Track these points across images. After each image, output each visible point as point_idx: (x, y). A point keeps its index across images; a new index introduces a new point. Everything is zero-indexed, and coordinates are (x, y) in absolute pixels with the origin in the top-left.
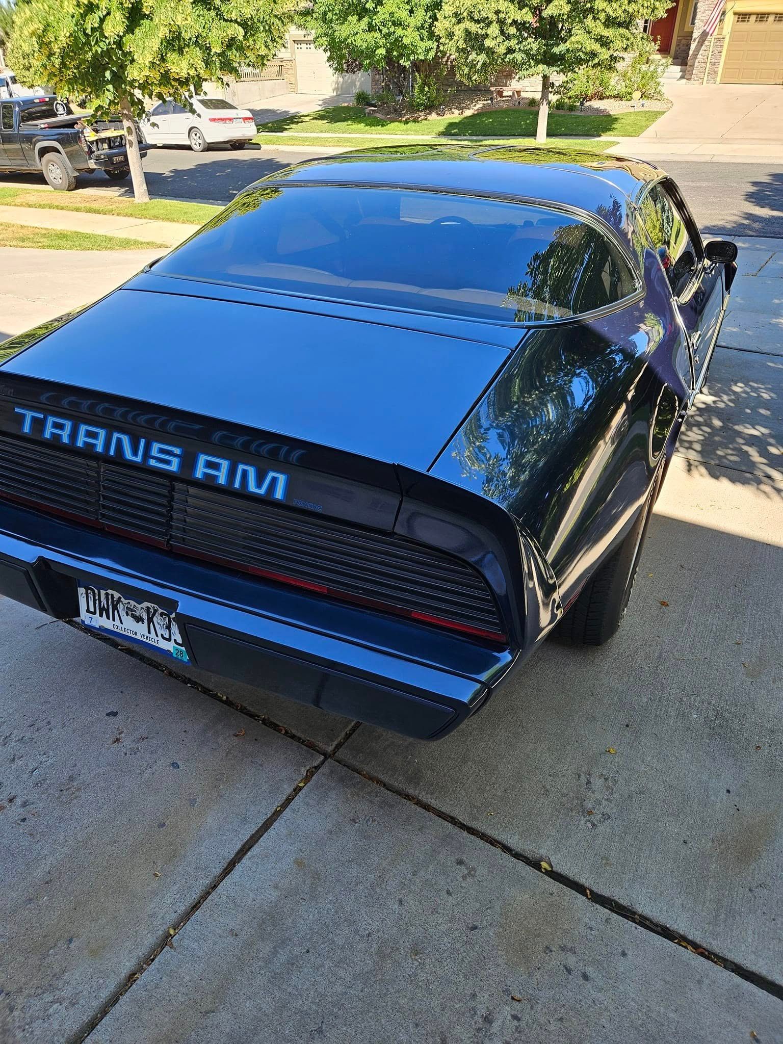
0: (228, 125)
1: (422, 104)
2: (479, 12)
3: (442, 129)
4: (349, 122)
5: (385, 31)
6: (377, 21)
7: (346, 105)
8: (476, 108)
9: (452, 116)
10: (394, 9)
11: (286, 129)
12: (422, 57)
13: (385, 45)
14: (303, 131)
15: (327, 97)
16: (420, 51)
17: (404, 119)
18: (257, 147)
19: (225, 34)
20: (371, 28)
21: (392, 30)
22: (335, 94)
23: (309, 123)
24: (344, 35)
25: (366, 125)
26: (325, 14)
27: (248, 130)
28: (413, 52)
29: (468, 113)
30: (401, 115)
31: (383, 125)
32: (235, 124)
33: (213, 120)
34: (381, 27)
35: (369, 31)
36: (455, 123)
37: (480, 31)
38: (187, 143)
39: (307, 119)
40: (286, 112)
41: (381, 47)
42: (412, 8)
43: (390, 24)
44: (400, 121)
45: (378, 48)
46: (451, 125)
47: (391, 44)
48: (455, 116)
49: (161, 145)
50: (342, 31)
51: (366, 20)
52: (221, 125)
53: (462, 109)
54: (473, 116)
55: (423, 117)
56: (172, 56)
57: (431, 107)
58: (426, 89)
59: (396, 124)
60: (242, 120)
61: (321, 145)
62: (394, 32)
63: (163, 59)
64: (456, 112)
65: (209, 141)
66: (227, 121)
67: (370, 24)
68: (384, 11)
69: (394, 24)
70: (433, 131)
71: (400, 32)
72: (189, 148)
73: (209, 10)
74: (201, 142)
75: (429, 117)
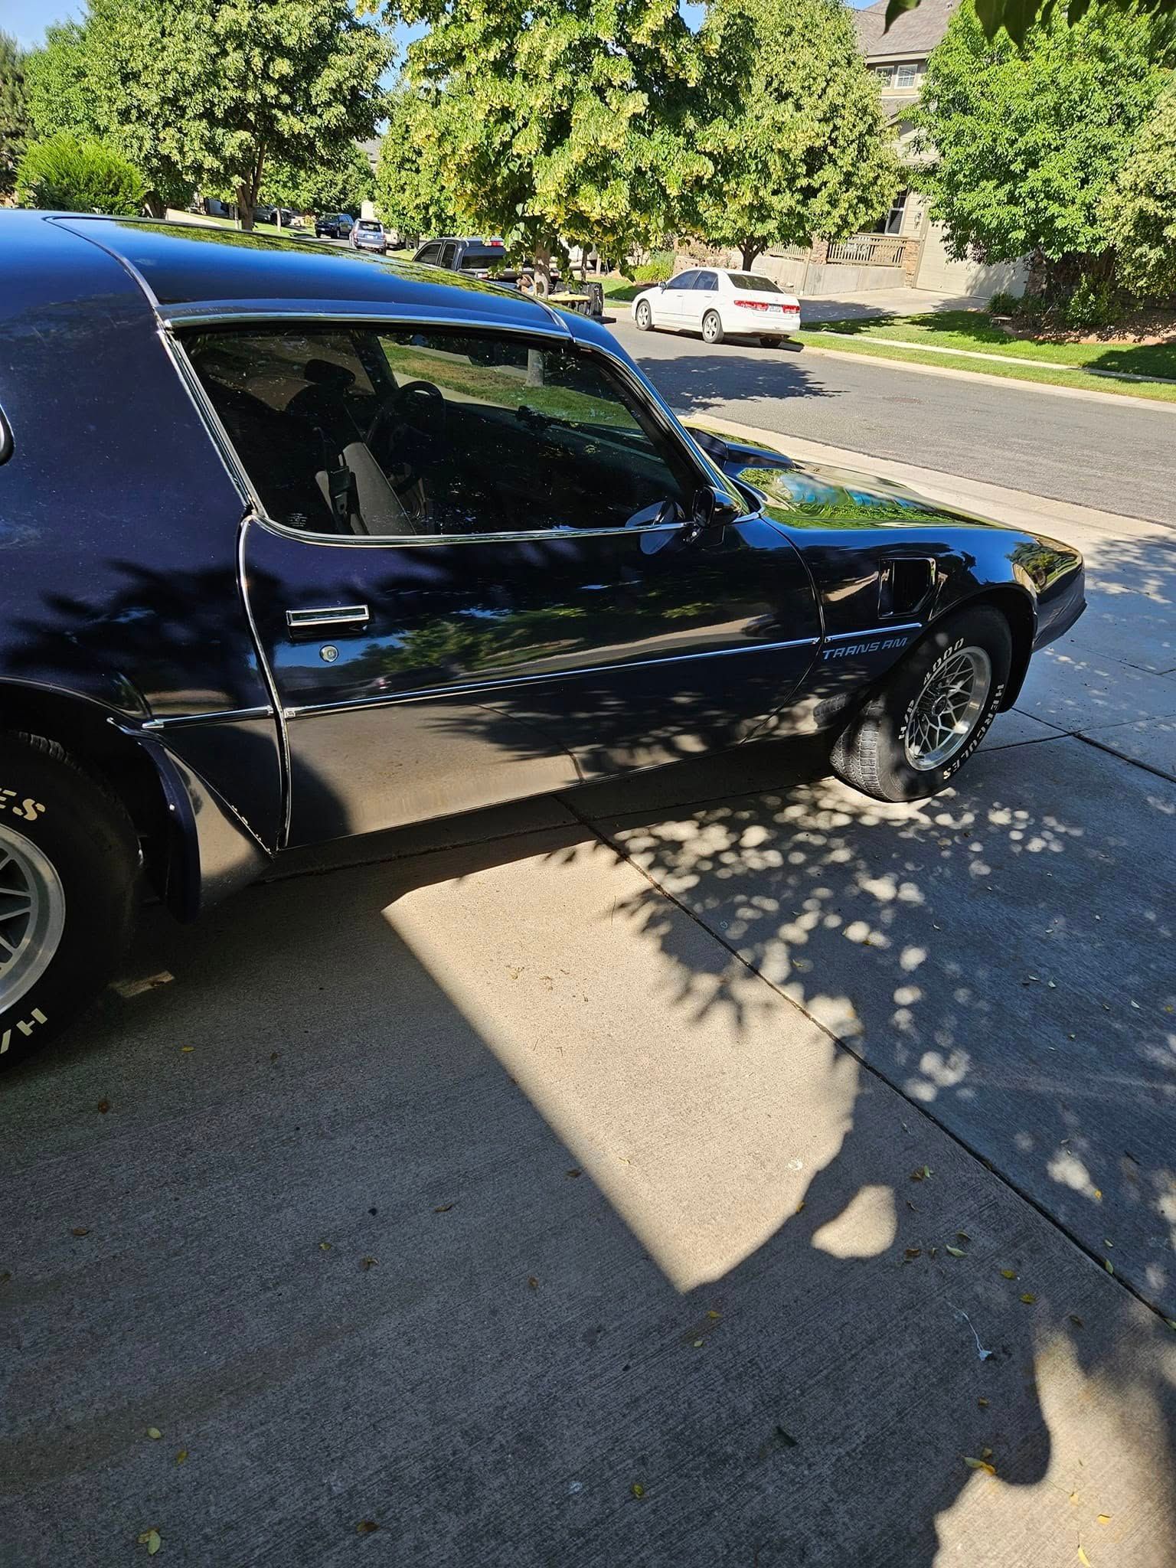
0: (759, 312)
1: (1078, 320)
2: (1165, 183)
3: (1093, 358)
4: (955, 333)
5: (1031, 205)
6: (1023, 188)
7: (974, 310)
8: (1166, 336)
9: (1122, 342)
10: (1054, 174)
11: (860, 331)
12: (1083, 249)
13: (1027, 226)
14: (881, 336)
15: (954, 297)
16: (1082, 239)
17: (1041, 338)
18: (797, 347)
19: (688, 170)
20: (1013, 200)
21: (1041, 205)
22: (968, 294)
23: (902, 328)
24: (968, 207)
25: (978, 340)
26: (954, 173)
27: (789, 323)
28: (1071, 241)
29: (1150, 341)
30: (1040, 332)
31: (1001, 343)
32: (770, 312)
33: (740, 303)
34: (1027, 200)
35: (1009, 202)
36: (1121, 352)
37: (1160, 212)
38: (699, 329)
39: (900, 322)
40: (878, 310)
41: (1020, 228)
42: (1087, 177)
43: (1043, 195)
44: (1032, 341)
45: (1015, 228)
46: (1112, 355)
47: (1037, 225)
48: (1126, 342)
49: (677, 330)
50: (967, 201)
51: (1007, 187)
52: (748, 311)
53: (1141, 334)
54: (1159, 345)
55: (1072, 339)
56: (588, 189)
57: (1093, 325)
58: (1092, 297)
59: (1026, 342)
60: (781, 309)
61: (885, 357)
62: (1046, 208)
63: (573, 191)
64: (1131, 337)
65: (726, 329)
66: (759, 307)
67: (1011, 193)
68: (1039, 175)
69: (1048, 196)
70: (1076, 360)
71: (1054, 208)
72: (698, 336)
73: (678, 135)
74: (715, 330)
75: (1083, 340)
